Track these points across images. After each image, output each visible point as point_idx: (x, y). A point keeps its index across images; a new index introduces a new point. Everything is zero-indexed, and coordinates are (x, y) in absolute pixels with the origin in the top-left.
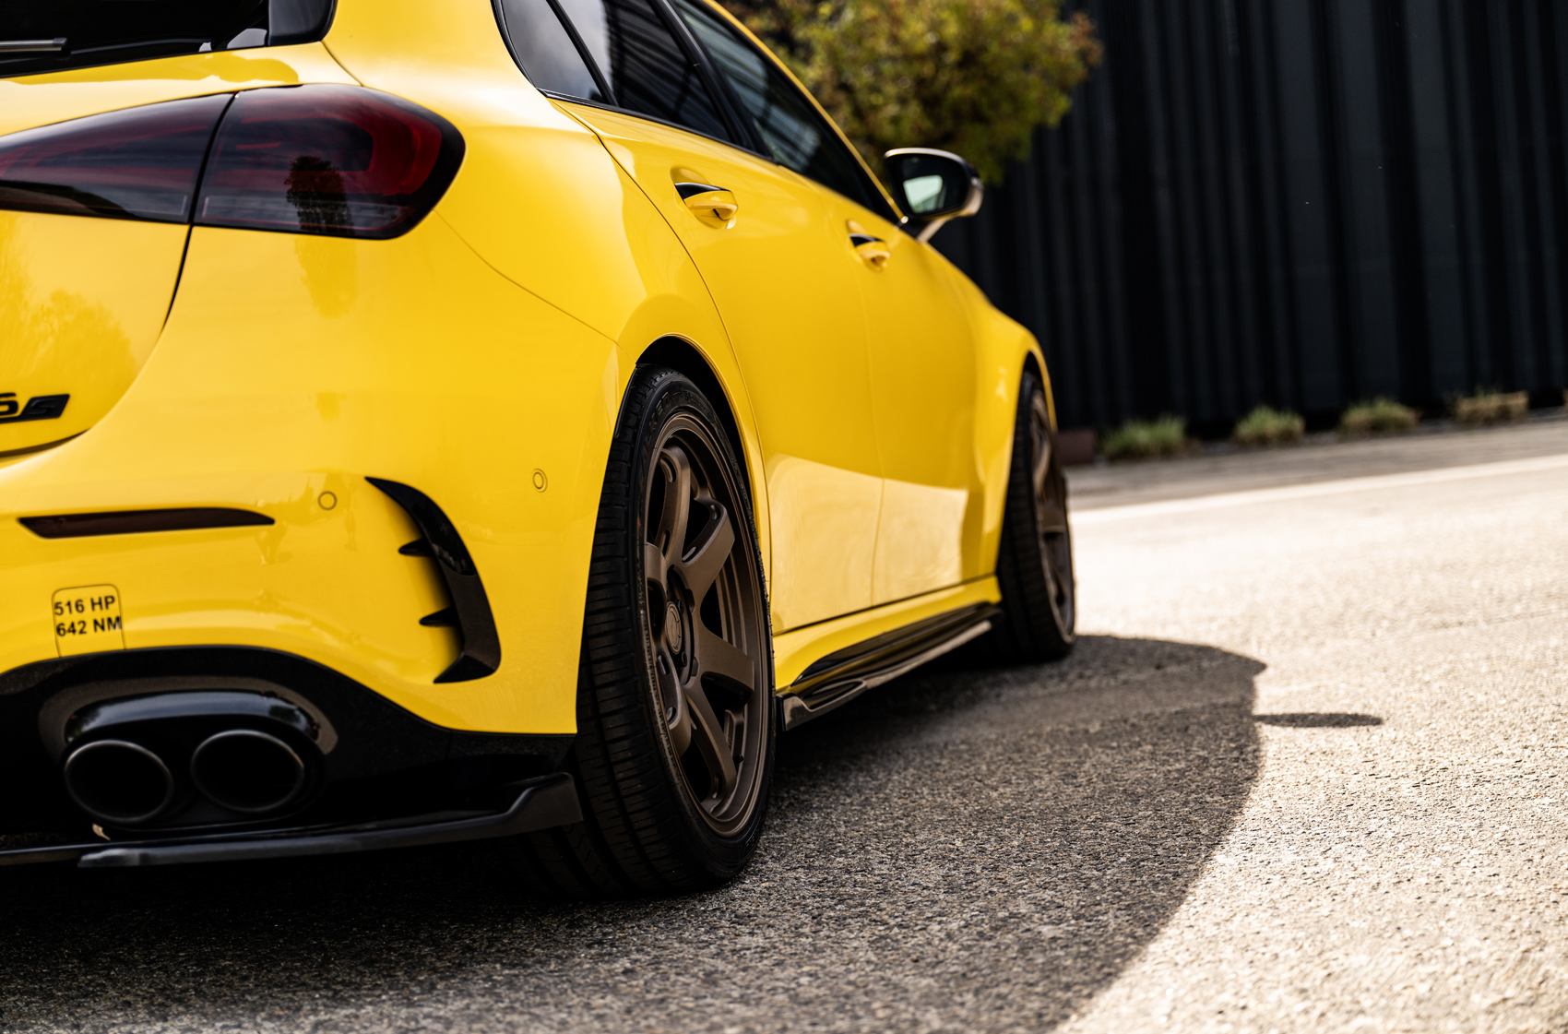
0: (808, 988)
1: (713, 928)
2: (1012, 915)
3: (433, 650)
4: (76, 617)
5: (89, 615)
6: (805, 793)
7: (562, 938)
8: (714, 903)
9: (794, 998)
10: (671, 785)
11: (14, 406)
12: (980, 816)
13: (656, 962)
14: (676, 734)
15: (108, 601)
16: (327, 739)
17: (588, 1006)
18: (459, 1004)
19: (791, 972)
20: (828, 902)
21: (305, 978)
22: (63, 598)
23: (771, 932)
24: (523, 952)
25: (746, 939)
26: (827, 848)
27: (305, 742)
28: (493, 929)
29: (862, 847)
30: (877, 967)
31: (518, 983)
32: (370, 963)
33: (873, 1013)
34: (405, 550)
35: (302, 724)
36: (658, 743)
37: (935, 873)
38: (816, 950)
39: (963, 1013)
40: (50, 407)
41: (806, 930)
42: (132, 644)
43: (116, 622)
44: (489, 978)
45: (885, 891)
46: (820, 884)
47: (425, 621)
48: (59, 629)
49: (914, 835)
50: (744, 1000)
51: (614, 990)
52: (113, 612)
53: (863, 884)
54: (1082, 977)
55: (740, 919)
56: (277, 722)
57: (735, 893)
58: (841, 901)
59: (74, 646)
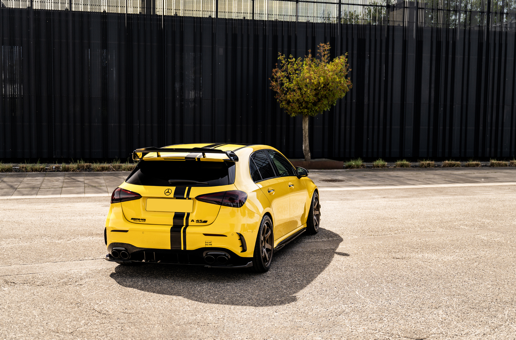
0: (274, 286)
1: (265, 278)
2: (295, 280)
3: (240, 249)
4: (207, 244)
5: (209, 244)
6: (276, 258)
7: (249, 277)
8: (265, 274)
9: (272, 287)
10: (262, 262)
11: (202, 221)
12: (295, 265)
13: (259, 281)
14: (263, 256)
15: (211, 242)
16: (229, 257)
17: (253, 286)
18: (240, 284)
19: (272, 284)
20: (277, 276)
21: (223, 279)
22: (206, 242)
23: (271, 279)
24: (245, 278)
25: (268, 279)
26: (278, 268)
27: (227, 257)
28: (241, 275)
29: (282, 268)
30: (281, 284)
31: (246, 282)
32: (229, 277)
33: (280, 290)
34: (239, 239)
35: (227, 255)
36: (261, 257)
37: (289, 273)
38: (275, 282)
39: (288, 291)
40: (205, 222)
41: (274, 279)
42: (212, 247)
43: (211, 245)
44: (242, 281)
45: (283, 275)
46: (276, 273)
47: (240, 246)
48: (206, 245)
49: (288, 267)
50: (268, 287)
51: (255, 284)
52: (211, 243)
53: (281, 274)
54: (299, 288)
55: (268, 277)
56: (225, 255)
57: (267, 273)
58: (278, 276)
59: (207, 246)
